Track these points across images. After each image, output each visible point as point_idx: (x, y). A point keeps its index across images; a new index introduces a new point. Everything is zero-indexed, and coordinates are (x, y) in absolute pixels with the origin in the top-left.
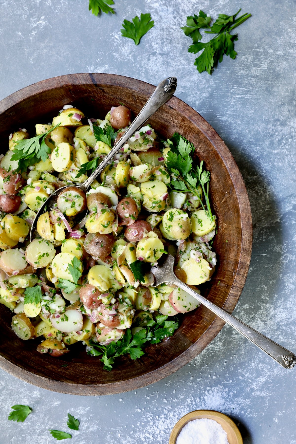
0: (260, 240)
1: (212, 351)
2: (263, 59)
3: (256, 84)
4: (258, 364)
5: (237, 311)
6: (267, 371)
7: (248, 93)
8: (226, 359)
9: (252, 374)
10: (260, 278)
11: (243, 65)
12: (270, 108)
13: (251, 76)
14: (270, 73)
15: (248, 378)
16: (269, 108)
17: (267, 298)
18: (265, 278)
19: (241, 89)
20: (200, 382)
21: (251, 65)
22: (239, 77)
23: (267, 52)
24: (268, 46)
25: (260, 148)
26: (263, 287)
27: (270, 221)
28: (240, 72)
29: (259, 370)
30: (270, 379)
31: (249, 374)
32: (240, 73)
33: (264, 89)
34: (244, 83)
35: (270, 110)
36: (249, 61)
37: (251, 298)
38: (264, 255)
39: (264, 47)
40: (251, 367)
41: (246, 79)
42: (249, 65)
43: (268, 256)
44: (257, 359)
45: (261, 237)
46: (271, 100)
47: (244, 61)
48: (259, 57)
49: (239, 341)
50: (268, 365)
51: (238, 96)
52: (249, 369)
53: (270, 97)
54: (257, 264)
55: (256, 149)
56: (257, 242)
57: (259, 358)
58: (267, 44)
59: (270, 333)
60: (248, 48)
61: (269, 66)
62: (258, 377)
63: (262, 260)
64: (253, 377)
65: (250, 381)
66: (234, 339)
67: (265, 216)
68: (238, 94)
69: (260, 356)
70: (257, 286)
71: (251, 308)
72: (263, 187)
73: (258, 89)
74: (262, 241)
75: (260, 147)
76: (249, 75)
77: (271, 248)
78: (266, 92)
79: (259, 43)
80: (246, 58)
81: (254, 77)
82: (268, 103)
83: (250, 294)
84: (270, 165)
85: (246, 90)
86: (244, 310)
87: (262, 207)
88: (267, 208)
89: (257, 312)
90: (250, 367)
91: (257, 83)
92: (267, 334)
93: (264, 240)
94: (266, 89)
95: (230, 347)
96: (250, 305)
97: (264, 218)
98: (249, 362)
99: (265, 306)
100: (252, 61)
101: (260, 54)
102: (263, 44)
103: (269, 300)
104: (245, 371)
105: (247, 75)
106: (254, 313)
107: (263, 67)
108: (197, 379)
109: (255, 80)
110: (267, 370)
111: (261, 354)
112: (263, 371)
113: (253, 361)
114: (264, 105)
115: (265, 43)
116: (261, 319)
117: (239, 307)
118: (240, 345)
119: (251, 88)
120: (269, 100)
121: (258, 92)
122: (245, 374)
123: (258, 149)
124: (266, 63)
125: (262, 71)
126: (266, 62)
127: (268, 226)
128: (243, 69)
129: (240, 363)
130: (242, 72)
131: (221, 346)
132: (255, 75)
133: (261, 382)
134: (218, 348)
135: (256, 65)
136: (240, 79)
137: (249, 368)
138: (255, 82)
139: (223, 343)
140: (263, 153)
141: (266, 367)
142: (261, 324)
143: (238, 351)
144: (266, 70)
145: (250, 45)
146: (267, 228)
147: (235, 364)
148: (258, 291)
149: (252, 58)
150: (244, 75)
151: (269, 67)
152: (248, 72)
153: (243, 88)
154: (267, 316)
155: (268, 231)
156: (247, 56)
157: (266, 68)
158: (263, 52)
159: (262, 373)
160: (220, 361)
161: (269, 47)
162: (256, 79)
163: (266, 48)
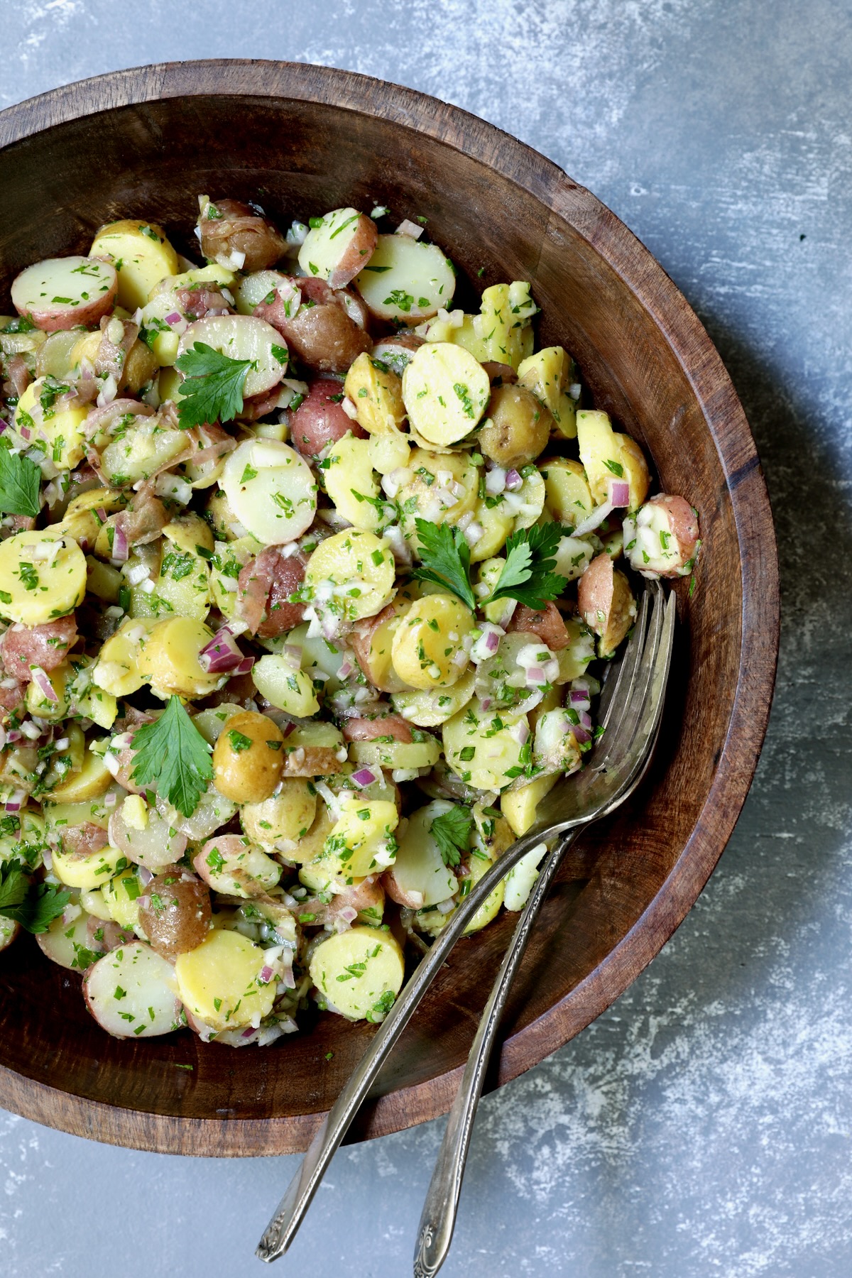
0: (773, 786)
1: (591, 1156)
2: (815, 165)
3: (787, 251)
4: (747, 1206)
5: (686, 1023)
6: (775, 1231)
7: (759, 280)
8: (639, 1185)
9: (723, 1238)
10: (768, 914)
11: (744, 184)
12: (831, 335)
13: (772, 223)
14: (837, 213)
15: (710, 1253)
16: (825, 335)
17: (789, 985)
18: (785, 915)
19: (736, 264)
20: (546, 1259)
21: (773, 185)
22: (730, 224)
23: (830, 144)
24: (834, 124)
25: (789, 471)
26: (777, 946)
27: (813, 720)
28: (733, 207)
29: (749, 1226)
30: (784, 1259)
31: (716, 1239)
32: (734, 211)
33: (811, 270)
34: (745, 245)
35: (829, 340)
36: (766, 169)
37: (732, 981)
38: (785, 835)
39: (820, 123)
40: (723, 1216)
41: (752, 232)
42: (766, 183)
43: (799, 840)
44: (743, 1189)
45: (778, 776)
46: (834, 308)
47: (749, 170)
48: (801, 158)
49: (686, 1125)
50: (780, 1211)
51: (724, 291)
52: (716, 1222)
53: (833, 298)
54: (759, 867)
55: (776, 473)
56: (765, 790)
57: (751, 1184)
58: (832, 115)
59: (791, 1102)
60: (766, 126)
61: (833, 190)
62: (744, 1248)
63: (777, 854)
64: (729, 1248)
65: (716, 1262)
66: (669, 1118)
67: (796, 704)
68: (723, 283)
69: (755, 1180)
70: (755, 942)
71: (732, 1013)
72: (794, 604)
73: (794, 267)
74: (779, 790)
75: (789, 467)
76: (766, 217)
77: (811, 815)
78: (819, 281)
79: (802, 109)
80: (758, 160)
81: (780, 226)
82: (826, 316)
83: (730, 966)
84: (820, 528)
85: (752, 271)
86: (708, 1019)
87: (787, 673)
88: (805, 677)
89: (750, 1028)
90: (719, 1214)
91: (790, 246)
92: (783, 1106)
93: (787, 786)
94: (821, 268)
95: (655, 1144)
96: (728, 1004)
97: (792, 708)
98: (715, 1199)
99: (781, 1010)
100: (776, 169)
101: (804, 148)
102: (817, 115)
103: (796, 989)
104: (702, 1226)
105: (757, 218)
106: (743, 1032)
107: (814, 194)
108: (538, 1249)
109: (785, 237)
110: (777, 1226)
111: (758, 1171)
112: (761, 1229)
113: (729, 1196)
114: (812, 323)
115: (823, 110)
116: (763, 1053)
117: (693, 1011)
118: (688, 1138)
119: (768, 263)
120: (828, 307)
121: (791, 276)
122: (701, 1237)
123: (781, 474)
124: (824, 180)
125: (809, 205)
126: (824, 175)
127: (805, 739)
128: (745, 197)
129: (684, 1200)
130: (740, 206)
131: (622, 1140)
132: (783, 219)
133: (752, 1266)
134: (614, 1144)
135: (789, 187)
136: (733, 229)
137: (717, 1218)
138: (784, 242)
139: (631, 1129)
140: (801, 489)
141: (772, 1218)
142: (763, 1070)
143: (678, 1158)
144: (824, 203)
145: (771, 116)
146: (802, 744)
147: (668, 1203)
148: (760, 959)
149: (776, 160)
150: (744, 218)
151: (833, 194)
152: (760, 208)
153: (740, 260)
154: (785, 1044)
155: (802, 755)
156: (762, 152)
157: (824, 198)
158: (817, 141)
159: (759, 1236)
160: (617, 1189)
161: (838, 126)
162: (786, 232)
163: (826, 128)
